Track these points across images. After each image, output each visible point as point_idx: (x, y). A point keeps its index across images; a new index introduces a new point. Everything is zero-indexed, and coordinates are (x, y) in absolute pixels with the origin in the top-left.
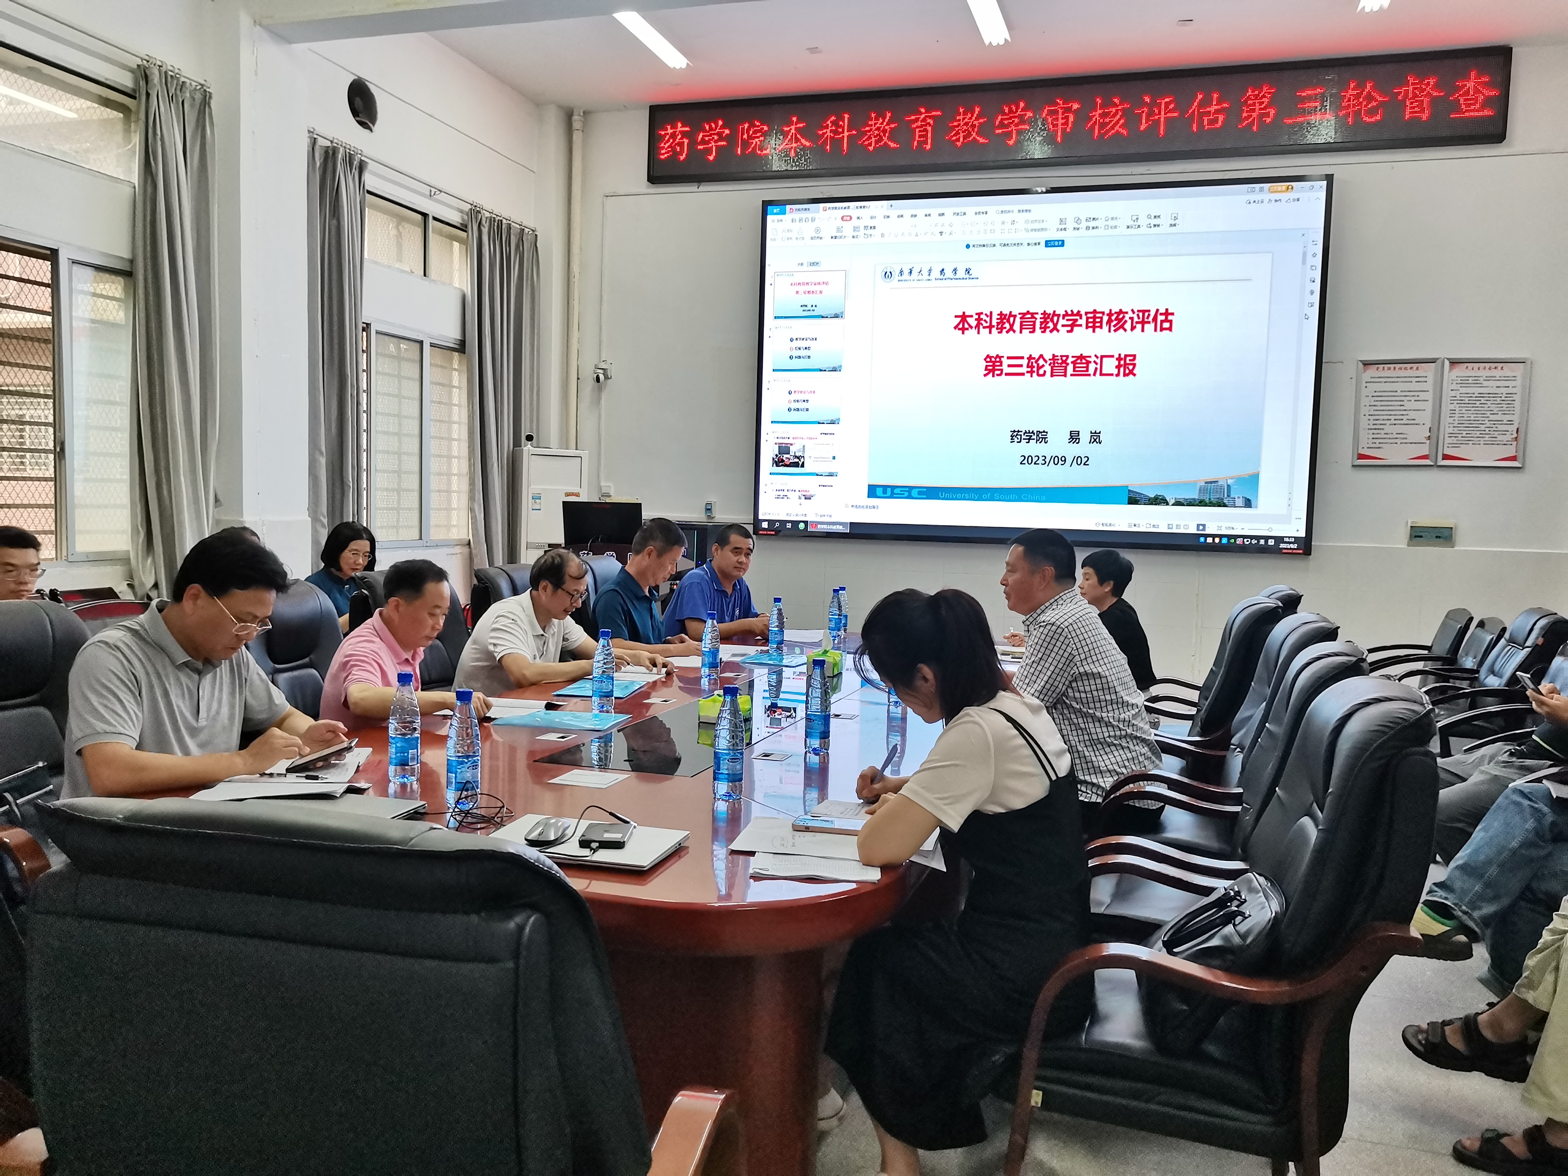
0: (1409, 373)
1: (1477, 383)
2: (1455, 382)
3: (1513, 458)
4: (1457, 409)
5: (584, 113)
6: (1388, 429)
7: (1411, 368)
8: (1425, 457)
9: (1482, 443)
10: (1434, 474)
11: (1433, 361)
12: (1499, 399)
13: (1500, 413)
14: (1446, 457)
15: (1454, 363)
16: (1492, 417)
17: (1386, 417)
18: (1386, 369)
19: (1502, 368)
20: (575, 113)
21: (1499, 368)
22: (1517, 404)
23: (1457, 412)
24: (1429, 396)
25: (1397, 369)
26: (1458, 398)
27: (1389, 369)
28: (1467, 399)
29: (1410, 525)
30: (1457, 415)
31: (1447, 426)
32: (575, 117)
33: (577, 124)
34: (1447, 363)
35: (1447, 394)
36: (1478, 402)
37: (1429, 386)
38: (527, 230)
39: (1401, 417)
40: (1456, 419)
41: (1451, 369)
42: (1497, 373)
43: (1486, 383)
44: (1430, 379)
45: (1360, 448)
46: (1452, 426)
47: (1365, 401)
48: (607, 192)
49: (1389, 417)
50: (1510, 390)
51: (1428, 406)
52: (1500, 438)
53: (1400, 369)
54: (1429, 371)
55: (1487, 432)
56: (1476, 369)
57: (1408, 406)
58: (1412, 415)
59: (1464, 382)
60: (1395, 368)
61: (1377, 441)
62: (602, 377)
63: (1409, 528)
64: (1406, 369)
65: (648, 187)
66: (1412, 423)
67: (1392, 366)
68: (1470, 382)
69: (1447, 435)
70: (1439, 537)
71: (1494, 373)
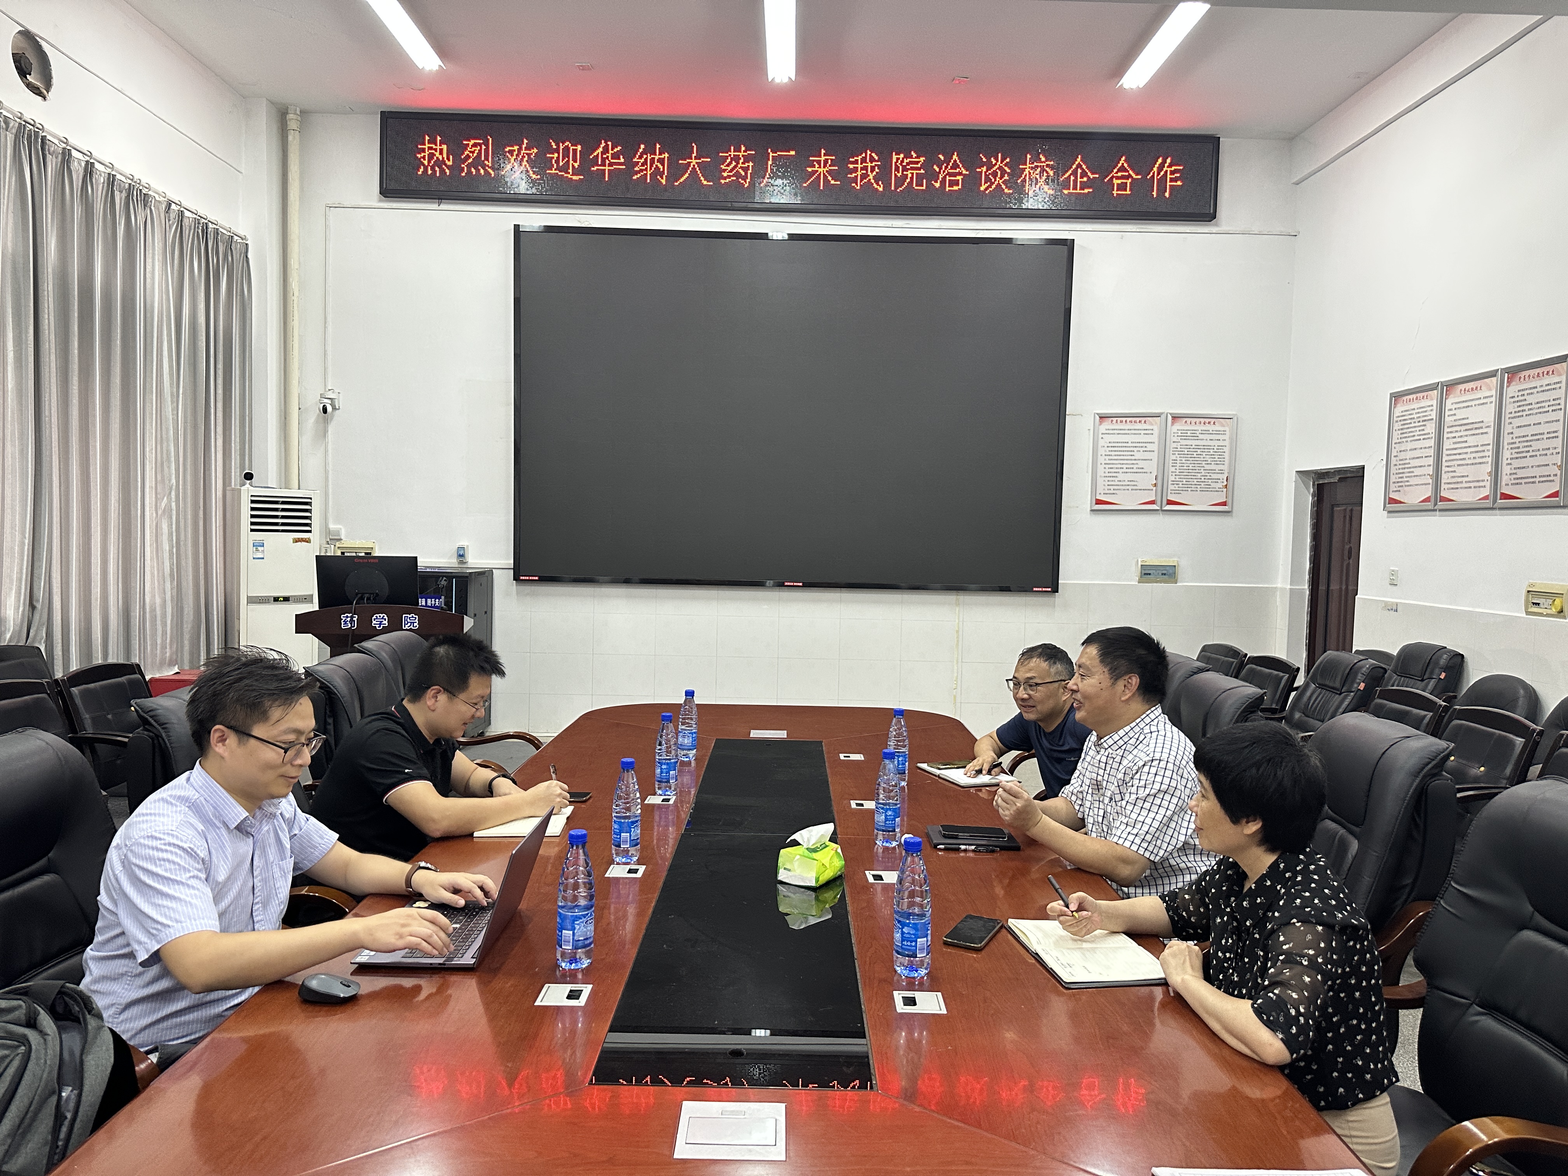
0: (1138, 426)
1: (1195, 437)
2: (1176, 435)
3: (1224, 504)
4: (1178, 459)
5: (301, 112)
6: (1121, 476)
7: (1140, 422)
8: (1152, 502)
9: (1199, 490)
10: (1160, 518)
11: (1158, 416)
12: (1212, 451)
13: (1213, 463)
14: (1170, 502)
15: (1175, 418)
16: (1207, 467)
17: (1120, 466)
18: (1119, 422)
19: (1214, 423)
20: (291, 109)
21: (1212, 423)
22: (1227, 455)
23: (1178, 462)
24: (1154, 447)
25: (1128, 421)
26: (1179, 449)
27: (1121, 422)
28: (1186, 450)
29: (1140, 564)
30: (1178, 465)
31: (1170, 474)
32: (290, 116)
33: (293, 124)
34: (1170, 418)
35: (1171, 446)
36: (1195, 453)
37: (1155, 438)
38: (236, 238)
39: (1132, 466)
40: (1178, 468)
41: (1173, 424)
42: (1210, 428)
43: (1201, 437)
44: (1156, 432)
45: (1098, 494)
46: (1174, 474)
47: (1101, 451)
48: (330, 202)
49: (1122, 466)
50: (1221, 443)
51: (1154, 456)
52: (1213, 485)
53: (1131, 422)
54: (1155, 425)
55: (1203, 480)
56: (1193, 423)
57: (1138, 456)
58: (1141, 464)
59: (1184, 436)
60: (1126, 421)
61: (1112, 488)
62: (329, 408)
63: (1140, 566)
64: (1135, 422)
65: (380, 201)
66: (1141, 471)
67: (1124, 419)
68: (1189, 434)
69: (1170, 483)
70: (1165, 574)
71: (1207, 427)
